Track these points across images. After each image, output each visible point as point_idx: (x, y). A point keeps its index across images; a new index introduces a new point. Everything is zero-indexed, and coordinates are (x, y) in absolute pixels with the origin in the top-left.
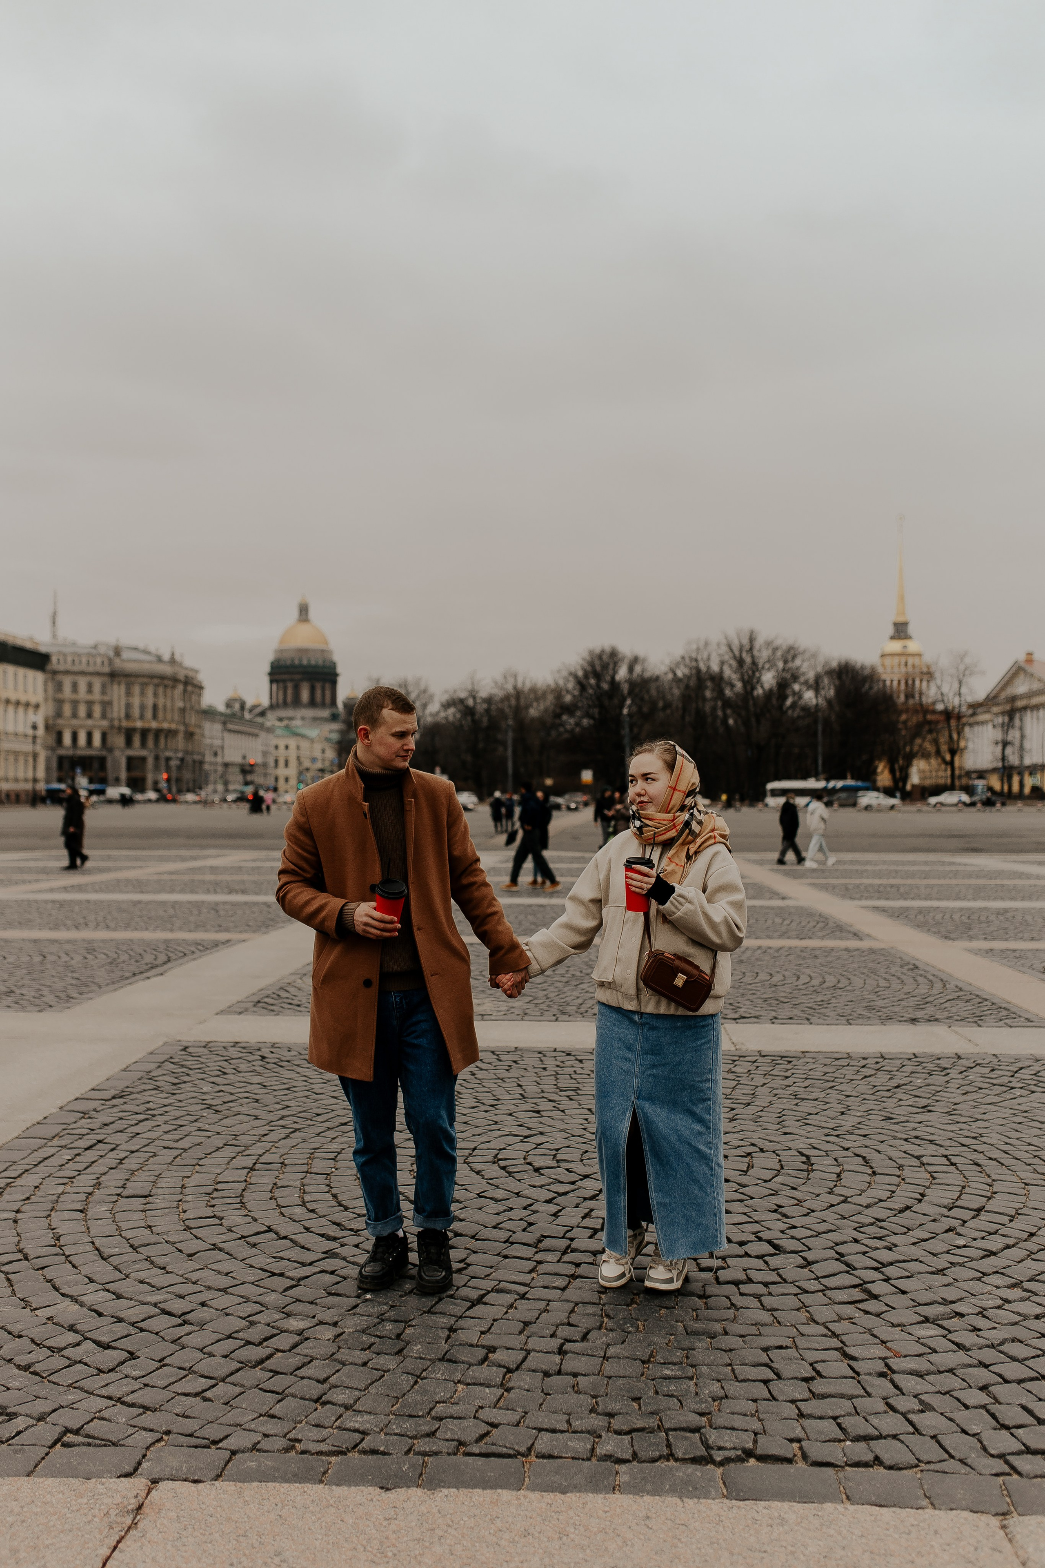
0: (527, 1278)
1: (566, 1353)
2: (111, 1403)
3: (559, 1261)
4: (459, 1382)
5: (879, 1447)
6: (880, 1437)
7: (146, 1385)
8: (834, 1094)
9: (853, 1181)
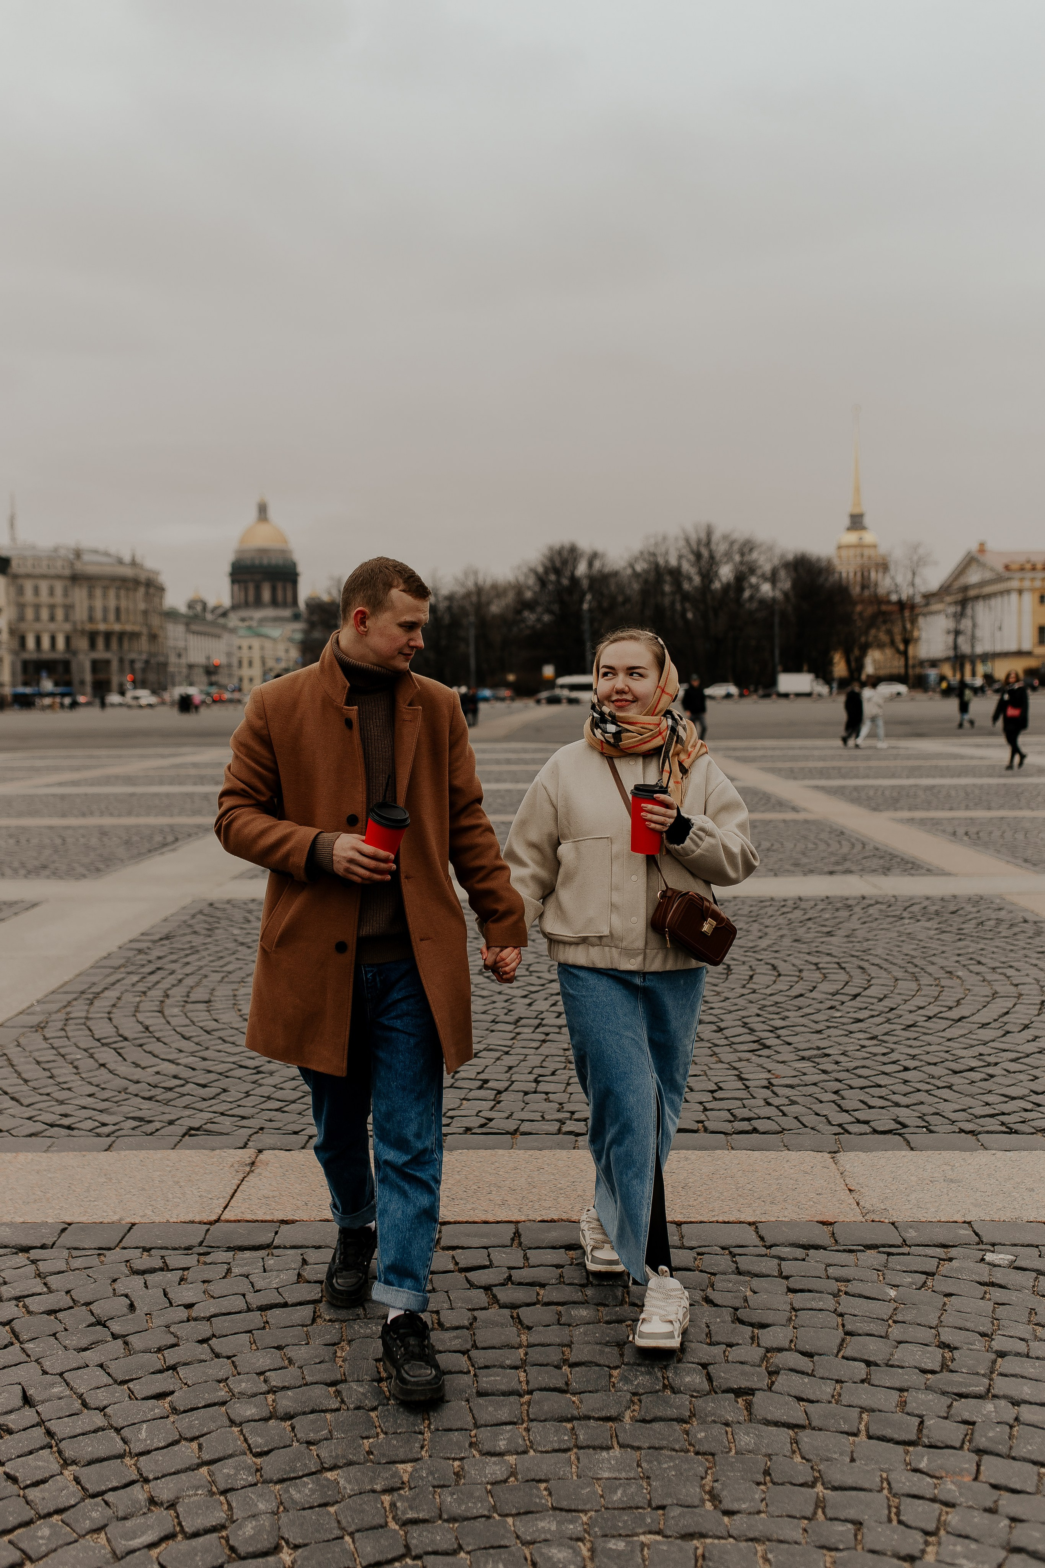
0: (510, 1043)
1: (540, 1082)
2: (216, 1115)
3: (533, 1032)
4: (464, 1099)
5: (756, 1124)
6: (759, 1118)
7: (239, 1106)
8: (756, 926)
9: (761, 980)
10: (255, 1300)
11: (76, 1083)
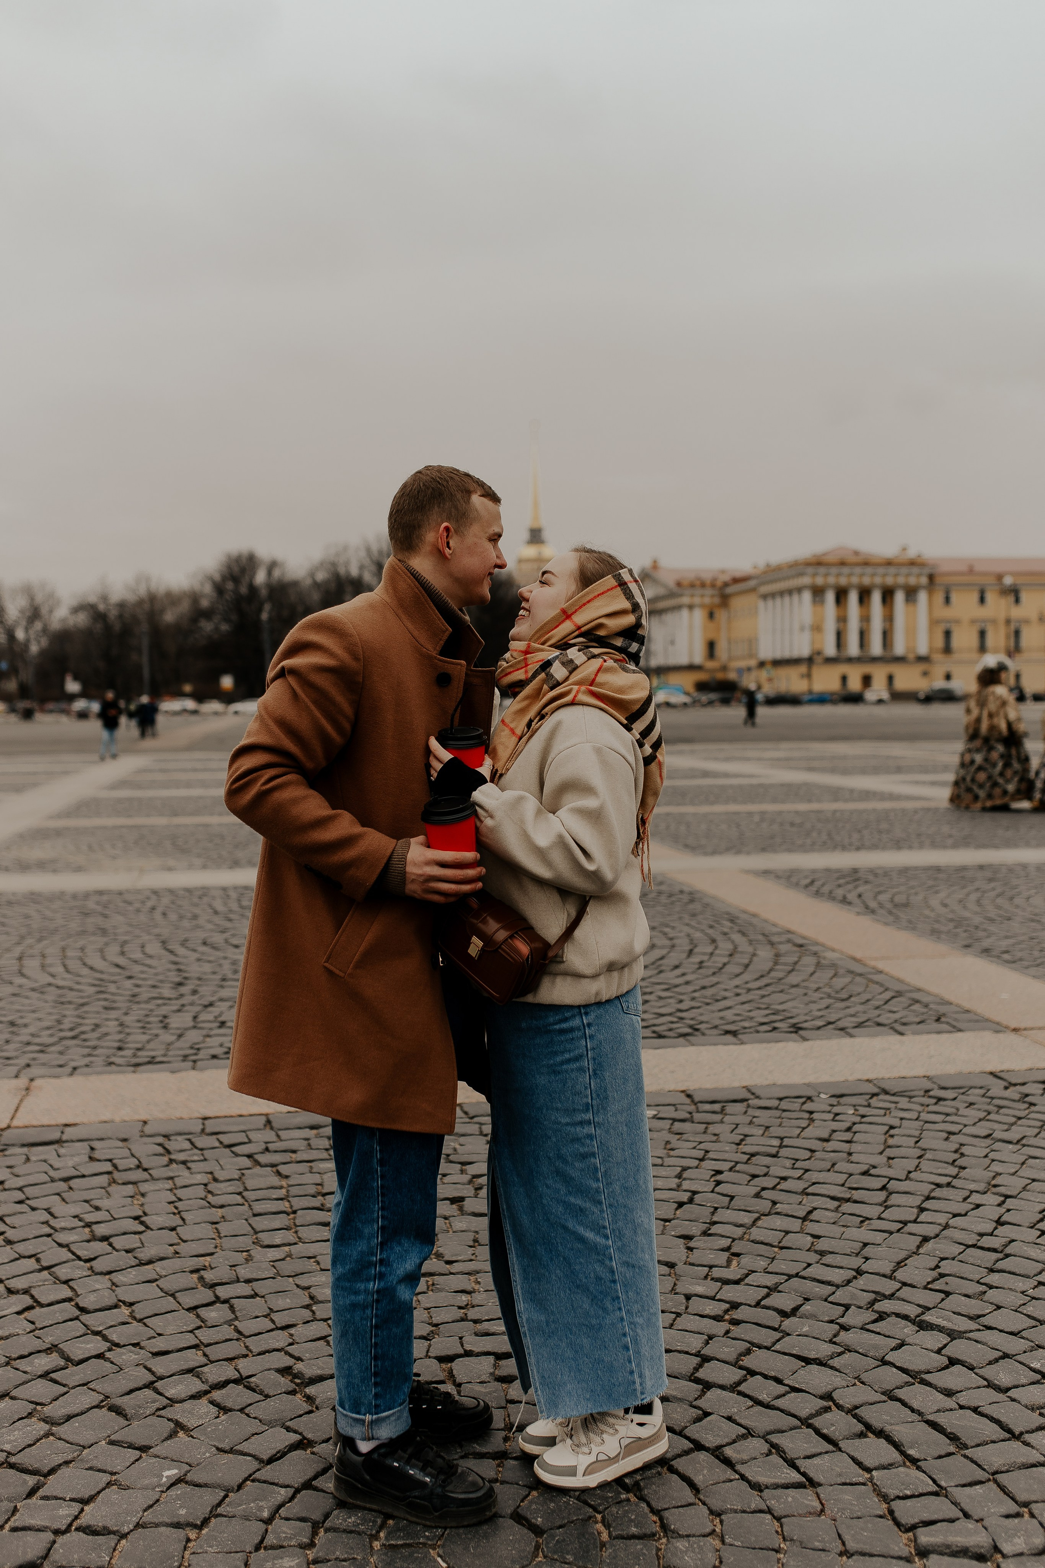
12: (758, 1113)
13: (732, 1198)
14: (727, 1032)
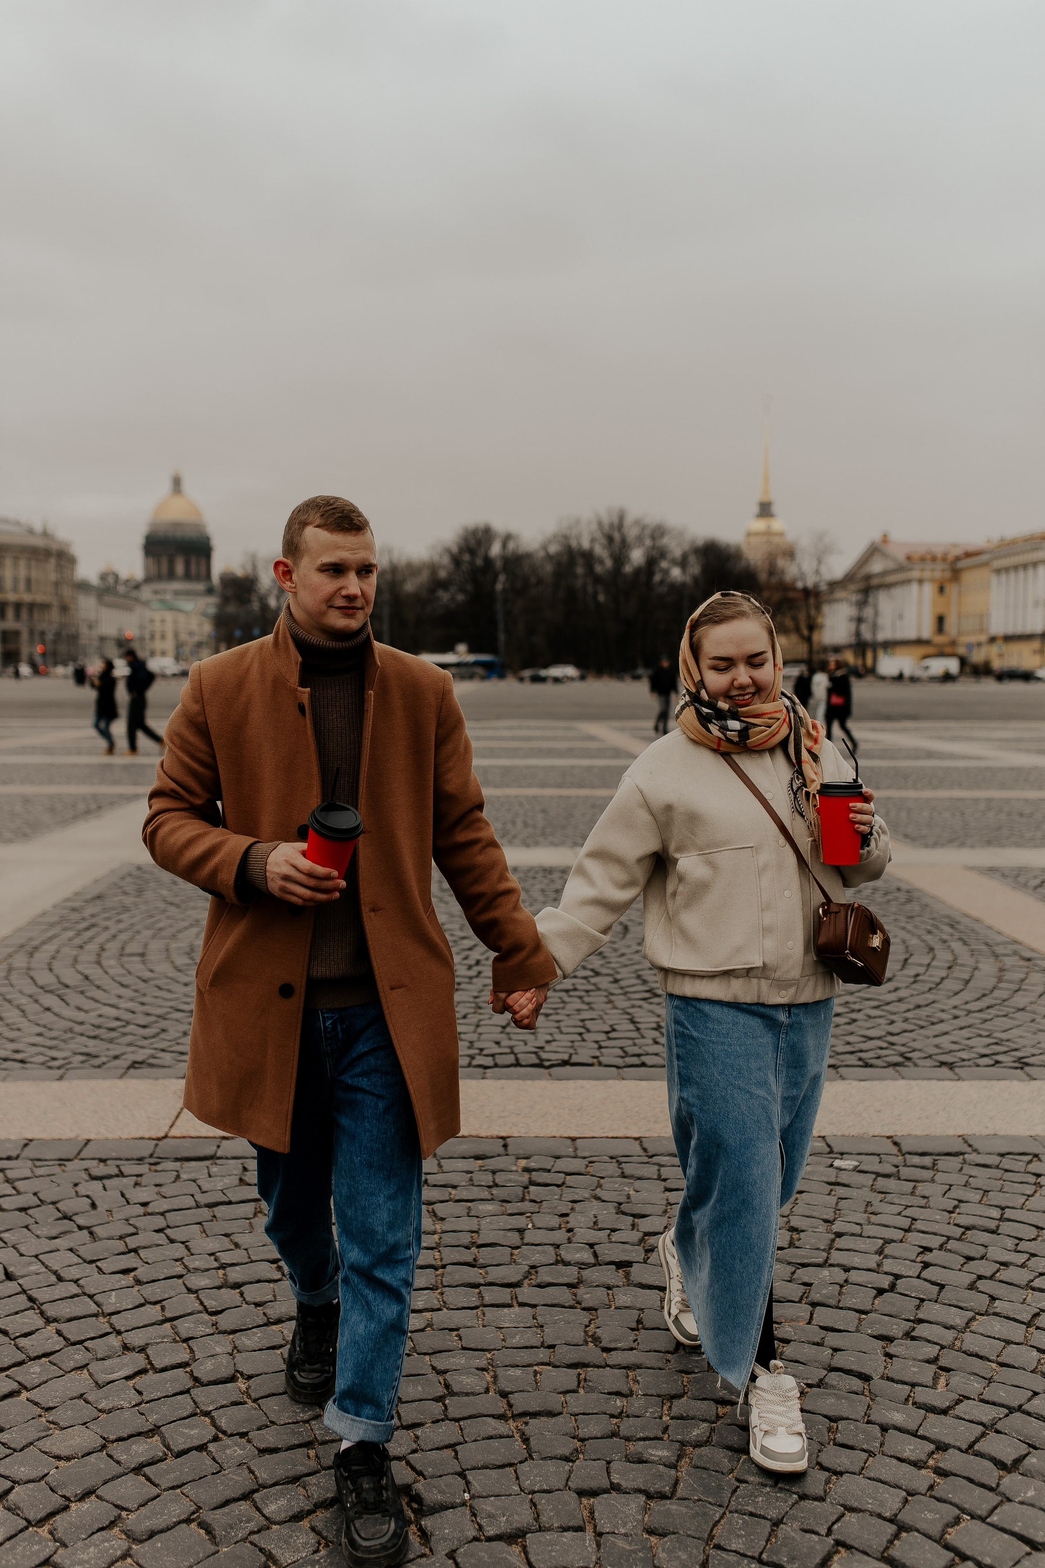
2: (158, 1051)
5: (645, 1059)
6: (648, 1054)
10: (202, 1199)
11: (23, 1024)
12: (975, 1171)
13: (942, 1287)
14: (943, 1064)
